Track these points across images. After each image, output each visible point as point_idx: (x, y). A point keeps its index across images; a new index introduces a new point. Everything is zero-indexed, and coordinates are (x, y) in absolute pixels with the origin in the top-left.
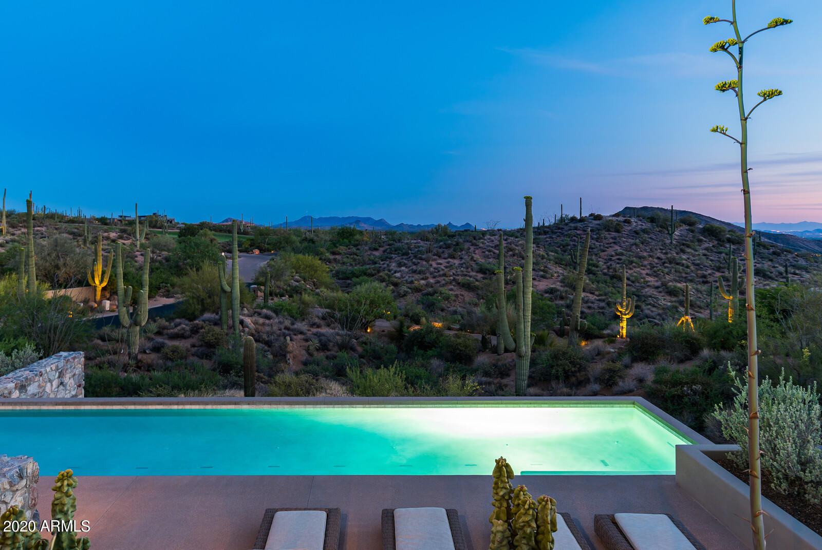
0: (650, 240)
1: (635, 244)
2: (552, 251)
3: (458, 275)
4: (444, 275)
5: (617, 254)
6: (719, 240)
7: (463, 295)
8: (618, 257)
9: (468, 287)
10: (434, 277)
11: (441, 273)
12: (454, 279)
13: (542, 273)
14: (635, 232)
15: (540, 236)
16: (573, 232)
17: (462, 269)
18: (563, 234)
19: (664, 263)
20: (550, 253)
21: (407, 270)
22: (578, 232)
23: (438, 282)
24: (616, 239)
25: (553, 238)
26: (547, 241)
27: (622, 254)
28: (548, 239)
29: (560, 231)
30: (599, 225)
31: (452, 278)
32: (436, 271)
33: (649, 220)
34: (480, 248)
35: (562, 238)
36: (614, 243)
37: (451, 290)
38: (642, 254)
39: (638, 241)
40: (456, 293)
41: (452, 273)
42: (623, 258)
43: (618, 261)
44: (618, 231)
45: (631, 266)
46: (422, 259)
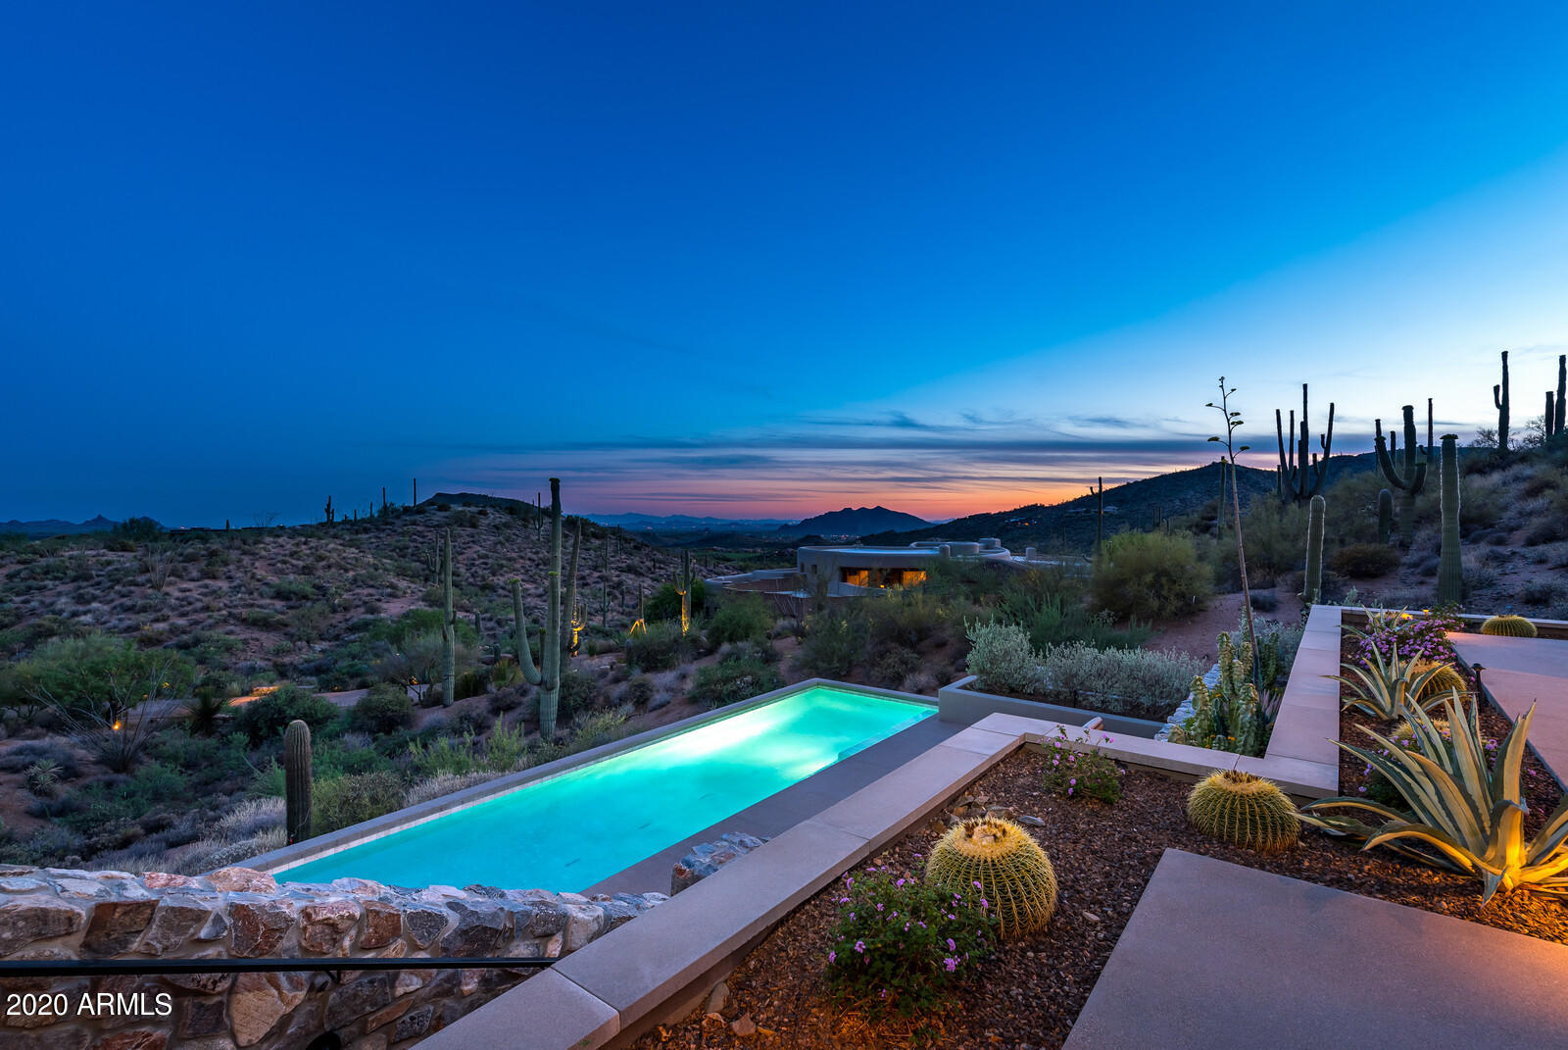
0: (515, 537)
1: (500, 542)
2: (385, 558)
3: (236, 606)
4: (207, 608)
5: (480, 557)
7: (257, 640)
8: (482, 561)
9: (264, 624)
10: (183, 615)
11: (199, 605)
12: (230, 614)
13: (389, 590)
14: (494, 526)
15: (359, 536)
16: (411, 528)
17: (240, 595)
18: (395, 531)
19: (538, 565)
20: (385, 561)
21: (106, 608)
22: (419, 528)
23: (197, 623)
24: (473, 537)
25: (380, 538)
26: (372, 543)
27: (487, 557)
28: (373, 540)
29: (389, 527)
30: (446, 517)
31: (224, 612)
32: (185, 603)
33: (507, 511)
34: (261, 557)
35: (397, 538)
36: (473, 542)
37: (231, 633)
38: (509, 555)
39: (501, 538)
40: (242, 637)
41: (222, 605)
42: (490, 561)
43: (484, 566)
44: (474, 526)
45: (502, 572)
46: (137, 585)
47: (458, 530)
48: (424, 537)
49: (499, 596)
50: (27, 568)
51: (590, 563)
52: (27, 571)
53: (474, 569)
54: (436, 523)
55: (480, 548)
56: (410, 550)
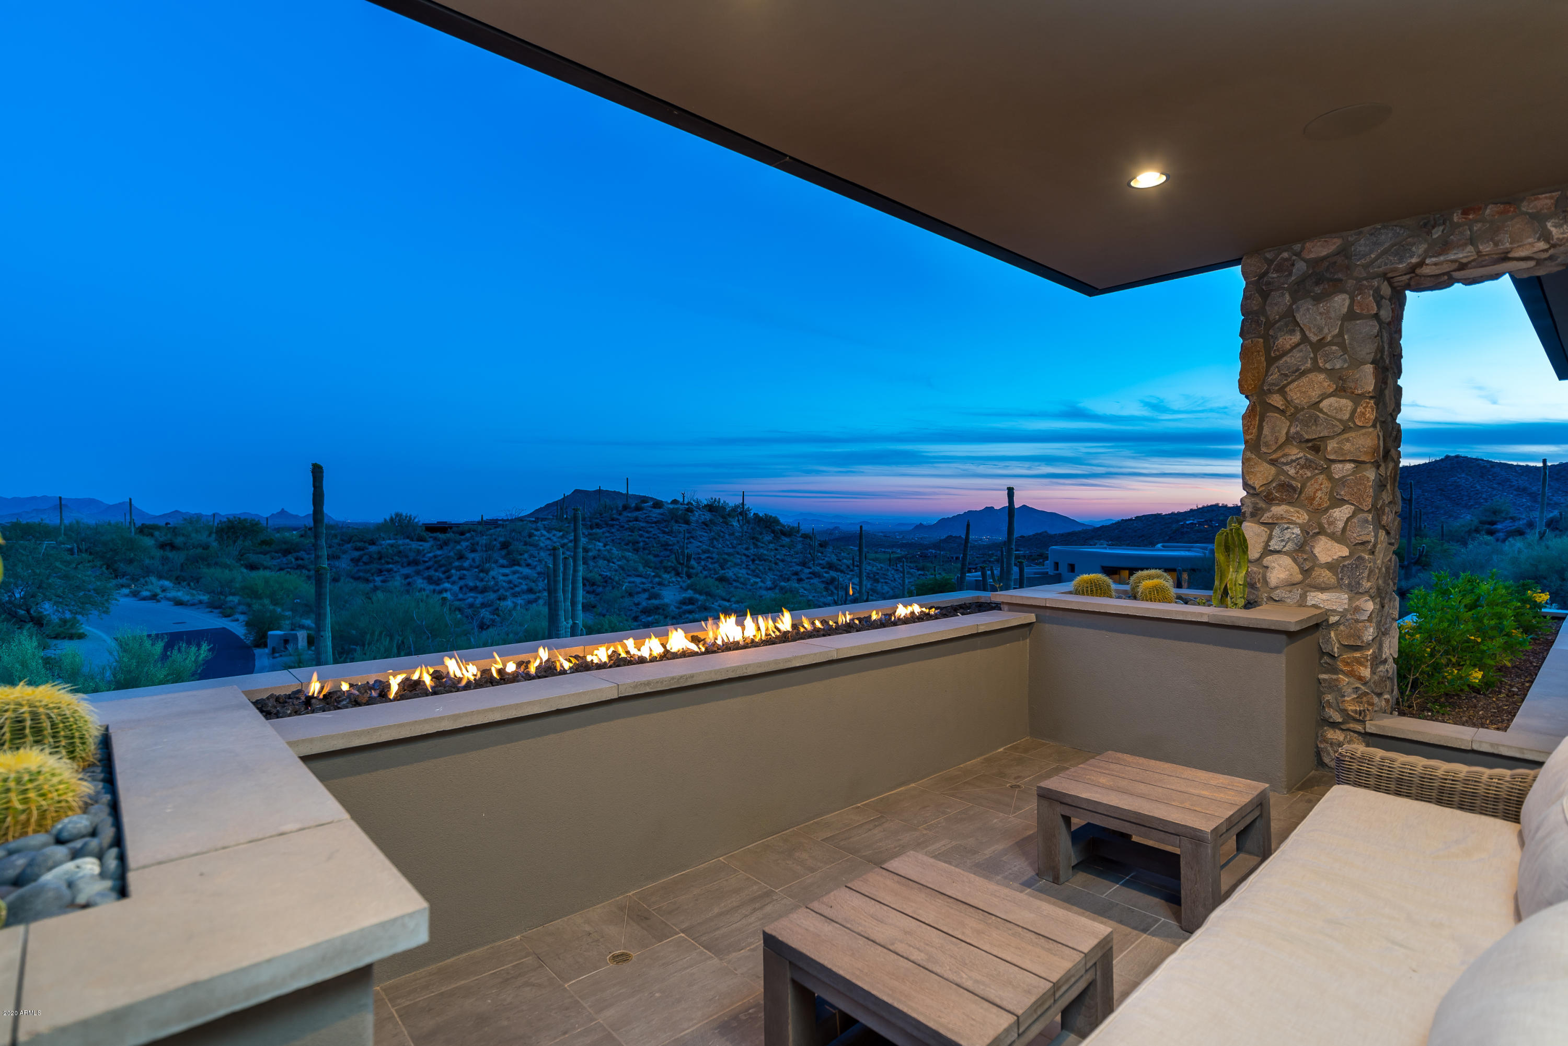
1: (715, 538)
5: (704, 552)
6: (773, 532)
8: (707, 555)
15: (594, 531)
19: (753, 560)
22: (642, 524)
24: (691, 533)
27: (709, 551)
29: (614, 522)
30: (662, 514)
33: (708, 508)
36: (692, 537)
38: (726, 550)
39: (713, 534)
42: (714, 555)
43: (710, 560)
44: (687, 522)
45: (728, 566)
47: (676, 527)
48: (647, 532)
49: (736, 587)
51: (795, 560)
53: (703, 563)
54: (655, 520)
55: (700, 544)
56: (641, 544)
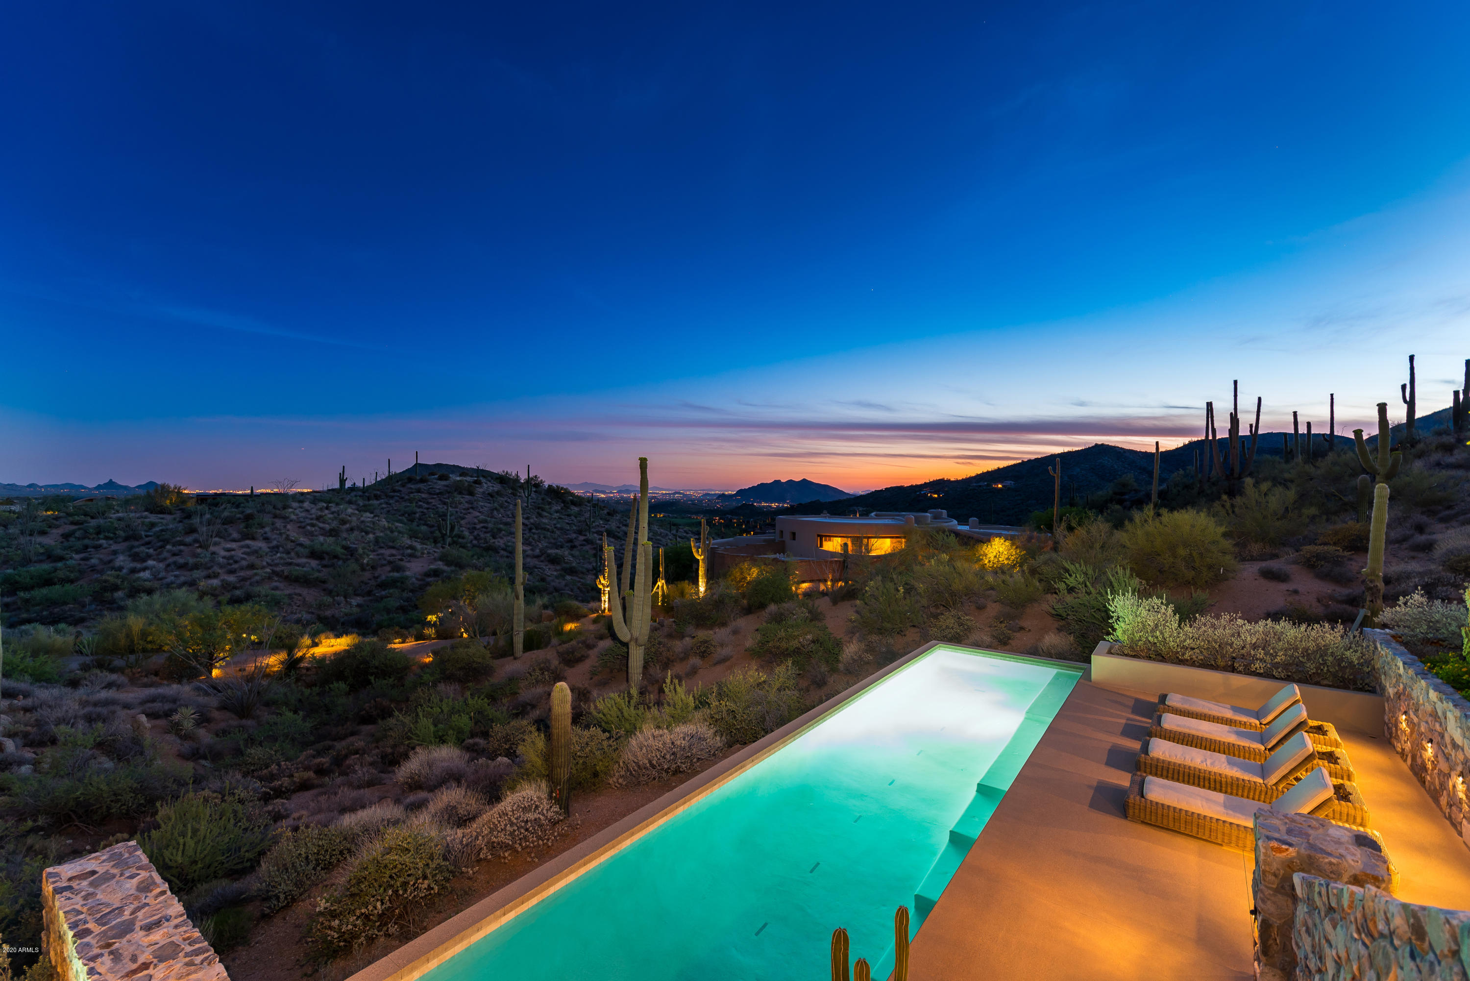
0: (506, 504)
1: (496, 509)
2: (397, 521)
3: (277, 565)
4: (252, 567)
5: (480, 522)
6: (564, 502)
7: (300, 595)
8: (482, 525)
9: (304, 581)
10: (232, 572)
11: (244, 563)
12: (274, 572)
13: (409, 551)
14: (489, 494)
15: (371, 502)
16: (417, 496)
17: (279, 555)
18: (402, 498)
19: (530, 529)
20: (397, 524)
21: (162, 565)
22: (423, 496)
23: (244, 579)
24: (472, 504)
25: (390, 504)
26: (383, 508)
27: (485, 521)
28: (384, 506)
29: (396, 494)
30: (447, 486)
31: (268, 570)
32: (231, 561)
33: (498, 481)
34: (291, 521)
35: (404, 504)
36: (472, 508)
37: (276, 588)
38: (505, 520)
39: (495, 505)
40: (287, 592)
41: (265, 563)
42: (489, 525)
43: (484, 529)
44: (471, 494)
45: (501, 535)
46: (185, 545)
47: (458, 498)
48: (428, 503)
49: (502, 556)
50: (79, 529)
51: (575, 528)
52: (81, 531)
53: (476, 533)
54: (438, 491)
55: (478, 514)
56: (417, 515)
